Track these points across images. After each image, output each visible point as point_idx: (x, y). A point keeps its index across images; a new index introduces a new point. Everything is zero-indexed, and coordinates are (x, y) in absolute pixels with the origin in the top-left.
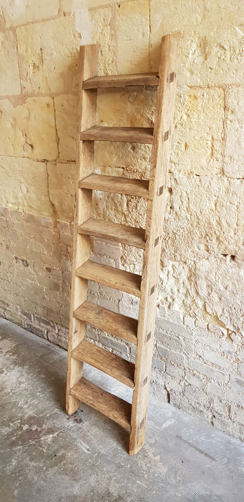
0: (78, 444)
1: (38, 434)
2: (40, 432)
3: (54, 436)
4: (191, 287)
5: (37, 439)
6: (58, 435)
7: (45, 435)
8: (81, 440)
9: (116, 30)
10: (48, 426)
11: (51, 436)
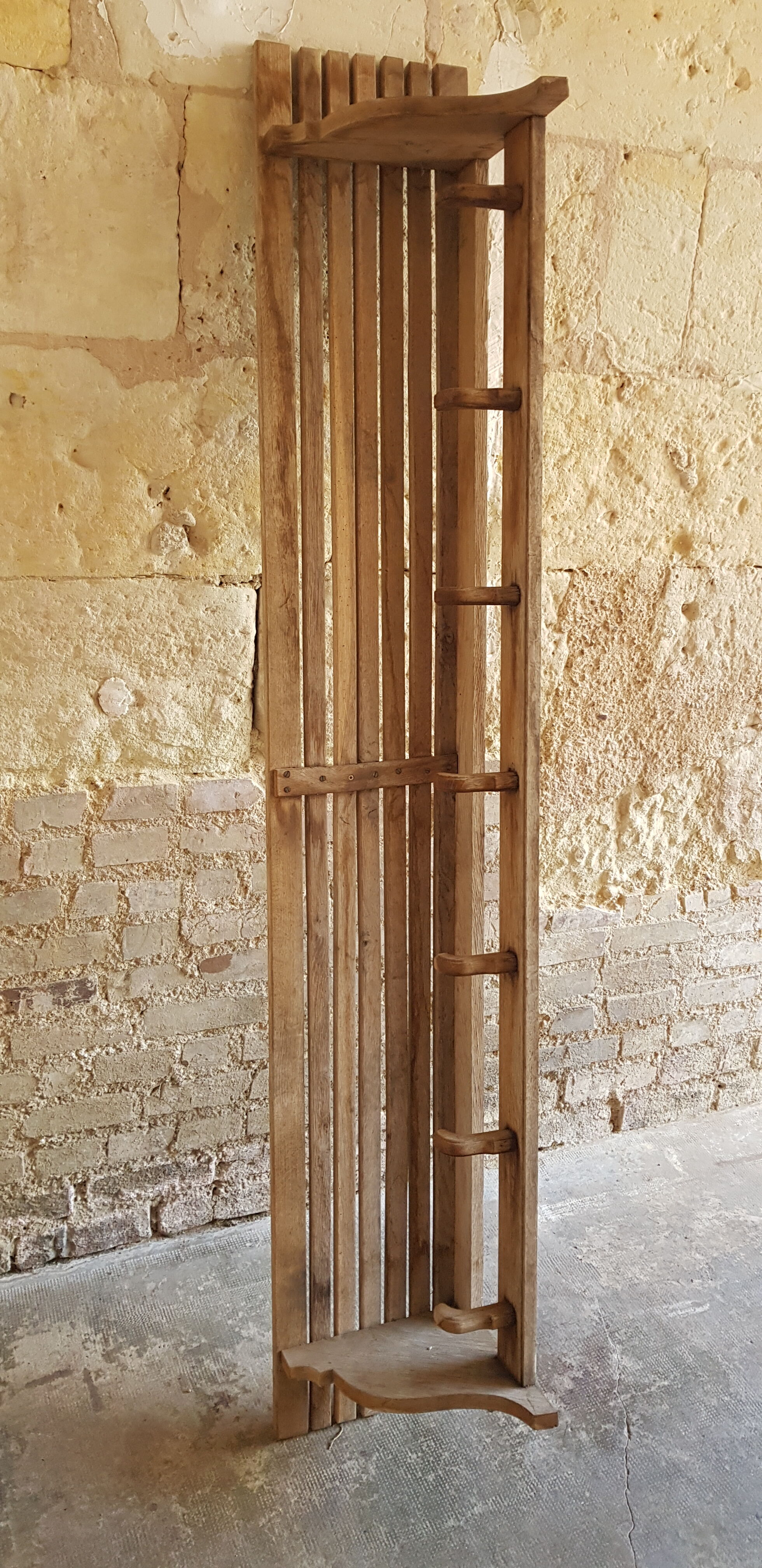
0: (671, 1315)
1: (594, 1380)
2: (587, 1373)
3: (618, 1351)
4: (705, 821)
5: (612, 1387)
6: (620, 1342)
9: (612, 213)
11: (616, 1356)
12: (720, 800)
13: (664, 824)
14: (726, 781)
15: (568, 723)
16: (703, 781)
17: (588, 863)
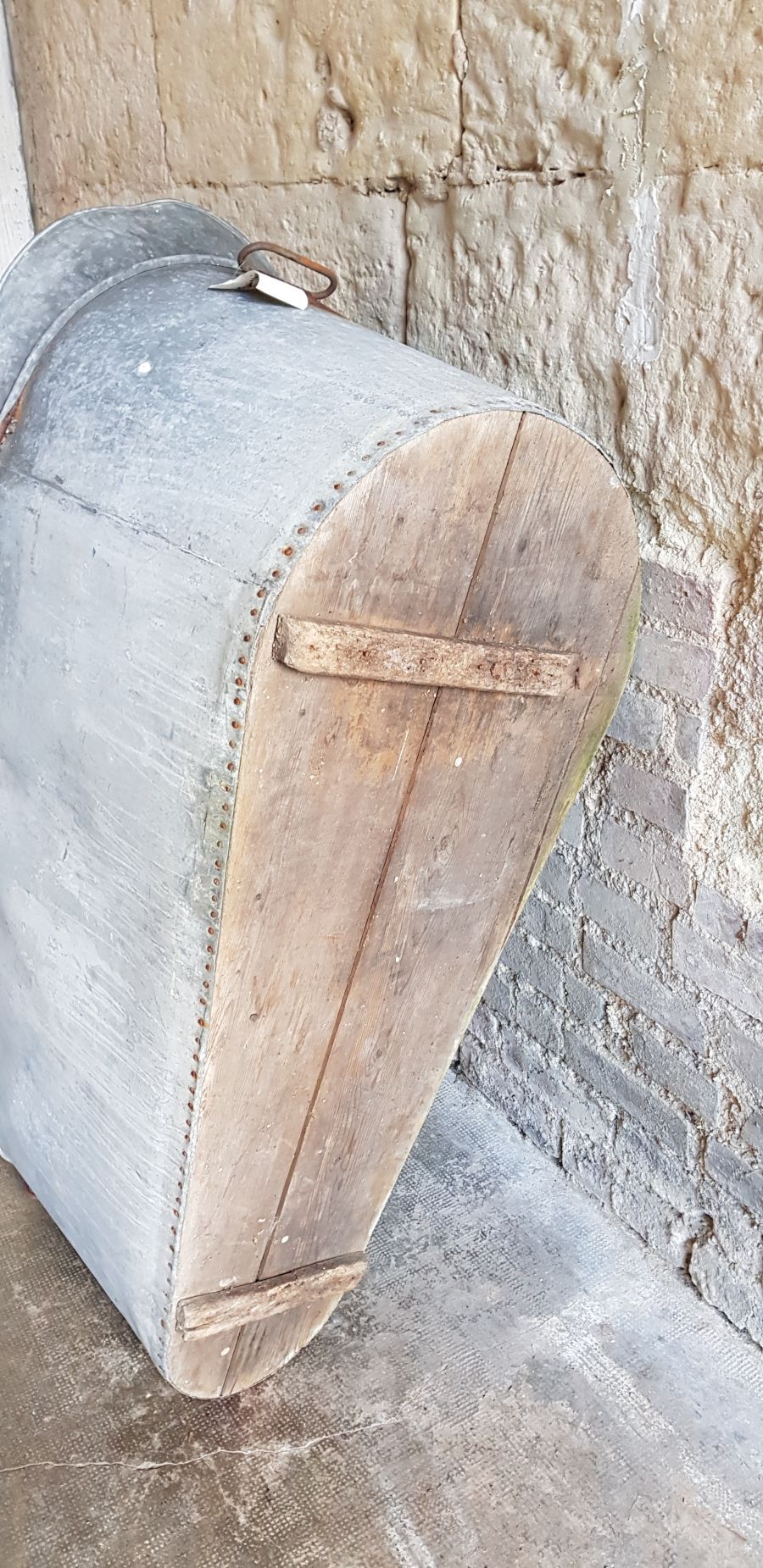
0: (391, 1532)
1: (237, 1424)
2: (248, 1412)
3: (296, 1451)
5: (225, 1446)
6: (314, 1455)
7: (263, 1435)
8: (406, 1513)
10: (287, 1397)
11: (285, 1449)
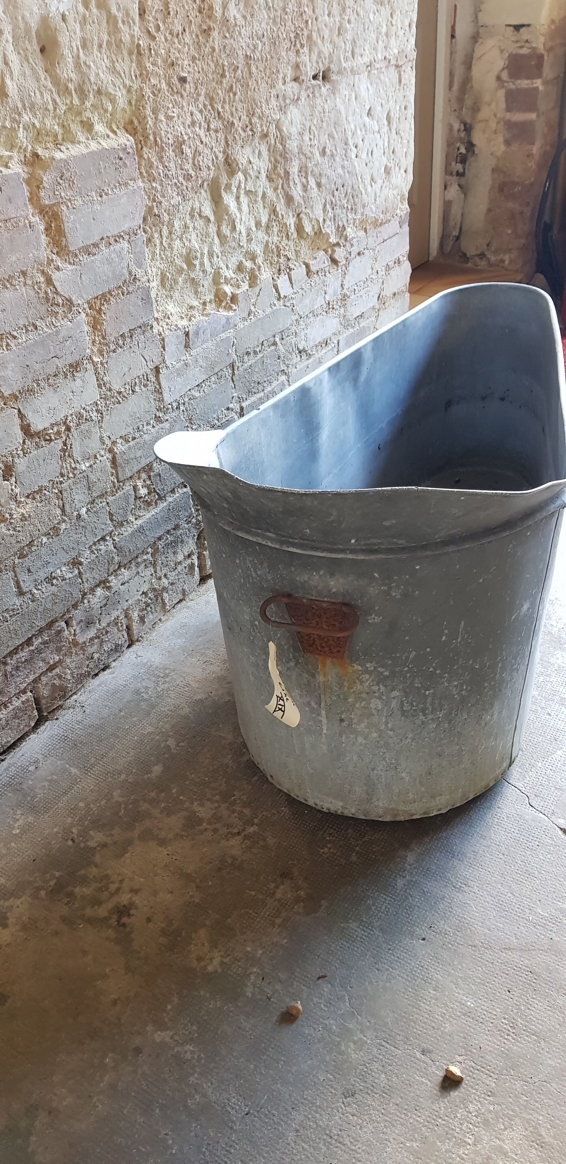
12: (285, 170)
13: (249, 206)
14: (287, 146)
15: (156, 92)
16: (269, 150)
17: (202, 264)
